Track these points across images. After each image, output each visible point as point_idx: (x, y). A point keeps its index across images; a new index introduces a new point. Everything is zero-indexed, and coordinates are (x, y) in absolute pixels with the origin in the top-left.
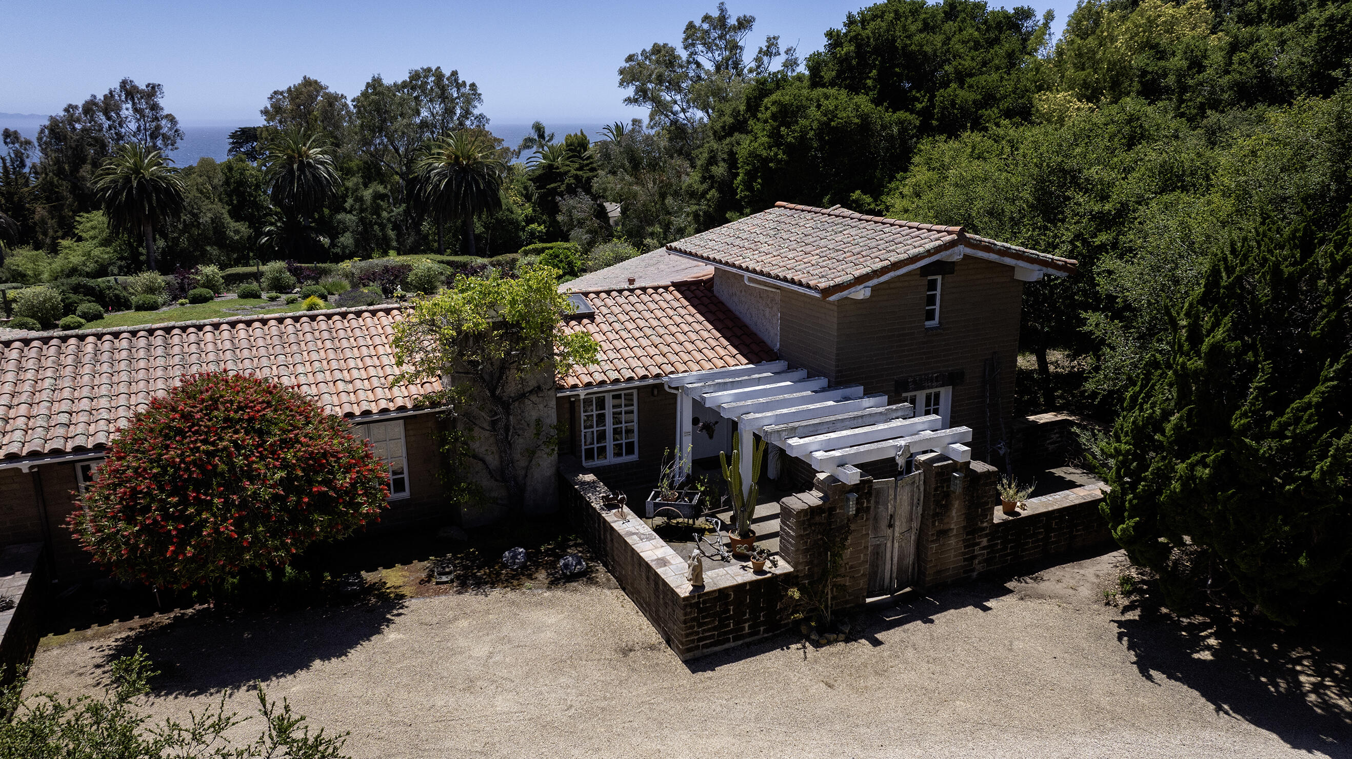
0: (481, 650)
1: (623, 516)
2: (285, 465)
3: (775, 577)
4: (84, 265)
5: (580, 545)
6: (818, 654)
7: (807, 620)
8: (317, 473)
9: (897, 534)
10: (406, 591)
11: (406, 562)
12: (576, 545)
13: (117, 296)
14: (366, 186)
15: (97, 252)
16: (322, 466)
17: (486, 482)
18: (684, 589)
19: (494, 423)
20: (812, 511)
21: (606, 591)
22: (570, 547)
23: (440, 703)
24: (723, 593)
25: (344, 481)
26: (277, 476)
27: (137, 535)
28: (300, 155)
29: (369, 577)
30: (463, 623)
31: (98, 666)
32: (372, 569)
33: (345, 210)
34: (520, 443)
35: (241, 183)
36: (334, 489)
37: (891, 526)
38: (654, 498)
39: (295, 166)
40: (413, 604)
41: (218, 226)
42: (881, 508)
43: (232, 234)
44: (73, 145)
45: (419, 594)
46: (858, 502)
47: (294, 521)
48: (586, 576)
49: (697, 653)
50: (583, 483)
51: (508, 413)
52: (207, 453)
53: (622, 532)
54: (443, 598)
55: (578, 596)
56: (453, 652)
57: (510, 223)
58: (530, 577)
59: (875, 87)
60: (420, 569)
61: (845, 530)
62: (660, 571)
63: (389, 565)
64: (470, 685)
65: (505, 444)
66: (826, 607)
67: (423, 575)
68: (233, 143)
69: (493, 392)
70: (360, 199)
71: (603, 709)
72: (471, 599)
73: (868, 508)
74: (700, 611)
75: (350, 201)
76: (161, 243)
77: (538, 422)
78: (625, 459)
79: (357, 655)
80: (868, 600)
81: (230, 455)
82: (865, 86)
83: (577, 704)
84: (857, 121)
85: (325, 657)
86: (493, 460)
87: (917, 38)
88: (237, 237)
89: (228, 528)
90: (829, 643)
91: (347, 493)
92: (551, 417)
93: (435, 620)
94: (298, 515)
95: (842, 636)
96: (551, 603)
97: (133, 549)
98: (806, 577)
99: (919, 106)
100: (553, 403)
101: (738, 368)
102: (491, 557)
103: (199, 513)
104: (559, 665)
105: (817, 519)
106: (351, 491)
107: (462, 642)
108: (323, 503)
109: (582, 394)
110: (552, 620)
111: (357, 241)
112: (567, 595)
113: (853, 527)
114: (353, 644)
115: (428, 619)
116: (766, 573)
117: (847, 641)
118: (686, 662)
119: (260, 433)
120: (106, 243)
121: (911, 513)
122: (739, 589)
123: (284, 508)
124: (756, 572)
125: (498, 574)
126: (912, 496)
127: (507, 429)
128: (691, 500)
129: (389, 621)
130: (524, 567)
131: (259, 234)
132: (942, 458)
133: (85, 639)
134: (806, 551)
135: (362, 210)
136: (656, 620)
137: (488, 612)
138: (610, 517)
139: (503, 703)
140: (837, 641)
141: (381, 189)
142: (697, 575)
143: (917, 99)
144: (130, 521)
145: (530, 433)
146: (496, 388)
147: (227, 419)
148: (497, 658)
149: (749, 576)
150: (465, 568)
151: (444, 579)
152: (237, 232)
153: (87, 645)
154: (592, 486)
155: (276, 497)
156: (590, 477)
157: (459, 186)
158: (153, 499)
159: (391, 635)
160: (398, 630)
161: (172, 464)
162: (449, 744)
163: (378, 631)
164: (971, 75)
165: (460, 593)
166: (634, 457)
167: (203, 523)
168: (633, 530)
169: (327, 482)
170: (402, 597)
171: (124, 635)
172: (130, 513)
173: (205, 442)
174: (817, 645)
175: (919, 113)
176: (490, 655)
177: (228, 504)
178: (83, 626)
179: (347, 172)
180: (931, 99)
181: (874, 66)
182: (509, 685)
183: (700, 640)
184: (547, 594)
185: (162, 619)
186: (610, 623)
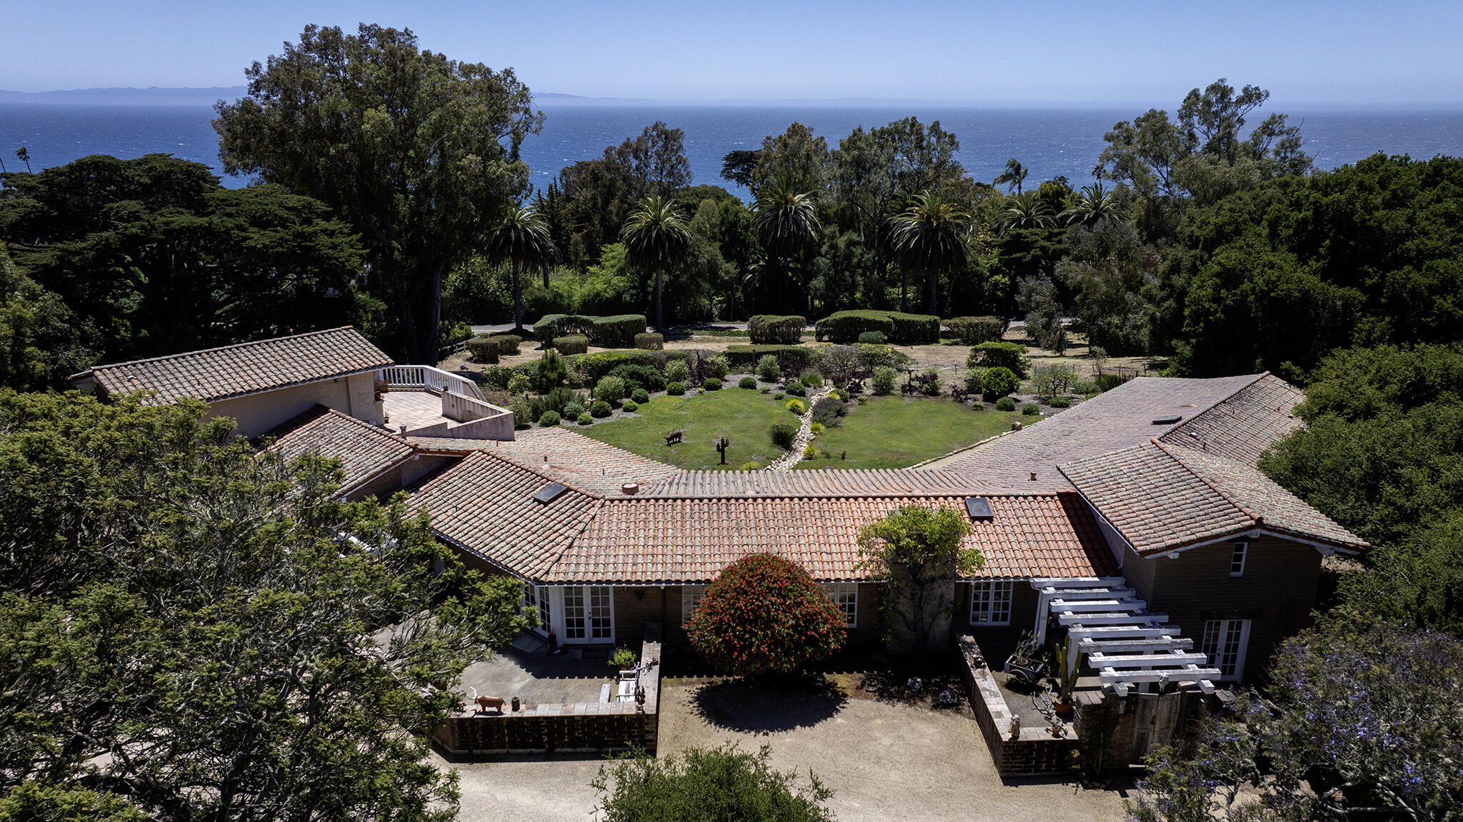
0: (887, 741)
1: (984, 675)
2: (795, 617)
3: (1065, 740)
4: (605, 291)
5: (957, 683)
6: (1084, 793)
7: (1082, 770)
8: (810, 624)
9: (1157, 729)
10: (849, 692)
11: (850, 672)
12: (954, 683)
13: (656, 380)
14: (841, 234)
15: (615, 280)
16: (814, 620)
17: (904, 629)
18: (1006, 736)
19: (913, 595)
20: (1094, 707)
21: (967, 720)
22: (950, 683)
23: (861, 767)
24: (1030, 744)
25: (824, 629)
26: (790, 623)
27: (720, 643)
28: (787, 202)
29: (829, 677)
30: (879, 721)
31: (691, 702)
32: (830, 672)
33: (821, 255)
34: (928, 609)
35: (734, 225)
36: (818, 633)
37: (1153, 723)
38: (1011, 662)
39: (781, 212)
40: (852, 701)
41: (713, 267)
42: (1147, 711)
43: (723, 274)
44: (607, 183)
45: (856, 696)
46: (1126, 706)
47: (796, 648)
48: (955, 707)
49: (1011, 774)
50: (965, 643)
51: (923, 589)
52: (758, 606)
53: (980, 687)
54: (869, 702)
55: (948, 719)
56: (873, 739)
57: (974, 276)
58: (922, 699)
59: (1327, 255)
60: (857, 677)
61: (1115, 721)
62: (995, 720)
63: (840, 672)
64: (878, 761)
65: (919, 608)
66: (1098, 765)
67: (859, 683)
68: (726, 165)
69: (914, 576)
70: (833, 247)
71: (948, 793)
72: (884, 706)
73: (1135, 712)
74: (1014, 751)
75: (825, 248)
76: (666, 278)
77: (942, 596)
78: (1000, 623)
79: (820, 727)
80: (1131, 766)
81: (768, 608)
82: (1318, 253)
83: (934, 787)
84: (1296, 294)
85: (803, 725)
86: (910, 617)
87: (1378, 214)
88: (726, 278)
89: (764, 648)
90: (1094, 788)
91: (824, 635)
92: (951, 595)
93: (863, 716)
94: (798, 646)
95: (1103, 786)
96: (931, 721)
97: (718, 650)
98: (1086, 744)
99: (1369, 282)
100: (953, 586)
101: (1086, 579)
102: (900, 680)
103: (751, 637)
104: (928, 761)
105: (1097, 712)
106: (827, 636)
107: (877, 734)
108: (812, 641)
109: (973, 583)
110: (930, 732)
111: (827, 284)
112: (942, 717)
113: (1120, 720)
114: (818, 720)
115: (860, 714)
116: (1059, 736)
117: (1106, 789)
118: (1002, 778)
119: (784, 597)
120: (621, 272)
121: (1170, 717)
122: (1041, 743)
123: (791, 640)
124: (1054, 735)
125: (903, 692)
126: (1171, 708)
127: (921, 599)
128: (1036, 668)
129: (838, 710)
130: (919, 691)
131: (744, 271)
132: (1196, 687)
133: (683, 684)
134: (1087, 730)
135: (835, 256)
136: (991, 748)
137: (894, 718)
138: (976, 673)
139: (894, 776)
140: (1099, 788)
141: (855, 237)
142: (1015, 729)
143: (1368, 275)
144: (718, 635)
145: (936, 603)
146: (917, 574)
147: (768, 587)
148: (895, 748)
149: (1049, 737)
150: (883, 683)
151: (871, 689)
152: (727, 273)
153: (683, 688)
154: (970, 645)
155: (788, 634)
156: (970, 639)
157: (927, 245)
158: (730, 626)
159: (838, 720)
160: (842, 717)
161: (740, 608)
162: (863, 791)
163: (832, 716)
164: (1432, 257)
165: (878, 700)
166: (1007, 623)
167: (752, 644)
168: (987, 687)
169: (815, 630)
170: (846, 695)
171: (700, 686)
172: (718, 631)
173: (757, 600)
174: (1086, 787)
175: (1365, 290)
176: (892, 745)
177: (766, 635)
178: (680, 676)
179: (826, 220)
180: (1383, 277)
181: (1328, 237)
182: (899, 766)
183: (1013, 767)
184: (930, 714)
185: (717, 680)
186: (964, 742)
